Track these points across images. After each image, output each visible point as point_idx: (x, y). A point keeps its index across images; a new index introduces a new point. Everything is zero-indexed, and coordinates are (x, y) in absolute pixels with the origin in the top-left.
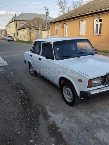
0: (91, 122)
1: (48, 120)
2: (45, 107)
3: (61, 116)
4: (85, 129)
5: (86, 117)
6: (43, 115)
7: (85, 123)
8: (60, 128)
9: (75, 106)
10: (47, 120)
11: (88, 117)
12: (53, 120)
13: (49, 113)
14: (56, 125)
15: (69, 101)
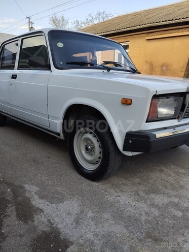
0: (157, 215)
1: (33, 221)
2: (24, 187)
3: (72, 206)
4: (149, 235)
5: (140, 205)
6: (17, 209)
7: (143, 218)
8: (72, 243)
9: (106, 179)
10: (30, 222)
11: (145, 203)
12: (49, 221)
13: (37, 202)
14: (60, 233)
15: (90, 168)
